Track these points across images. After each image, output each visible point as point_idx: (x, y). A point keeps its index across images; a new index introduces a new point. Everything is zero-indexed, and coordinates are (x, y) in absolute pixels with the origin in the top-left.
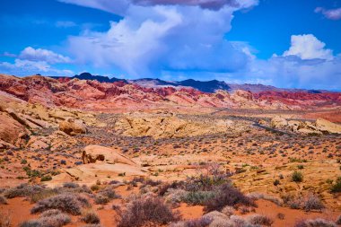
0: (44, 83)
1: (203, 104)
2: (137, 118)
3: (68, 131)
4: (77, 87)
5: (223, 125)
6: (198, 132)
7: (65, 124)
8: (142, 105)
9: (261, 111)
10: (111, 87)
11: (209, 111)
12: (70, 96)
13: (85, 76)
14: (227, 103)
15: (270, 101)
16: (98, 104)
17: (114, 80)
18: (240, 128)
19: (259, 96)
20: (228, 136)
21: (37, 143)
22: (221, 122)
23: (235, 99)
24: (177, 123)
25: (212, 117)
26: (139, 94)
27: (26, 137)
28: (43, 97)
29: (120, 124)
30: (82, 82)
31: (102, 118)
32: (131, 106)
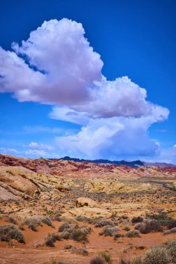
0: (45, 162)
1: (131, 174)
2: (96, 181)
3: (60, 189)
4: (62, 165)
5: (146, 186)
6: (132, 190)
7: (59, 185)
8: (98, 175)
9: (166, 178)
10: (81, 165)
11: (136, 178)
13: (67, 158)
14: (146, 173)
15: (171, 172)
16: (74, 174)
17: (82, 160)
18: (155, 188)
19: (164, 170)
20: (149, 193)
21: (44, 196)
22: (144, 185)
23: (152, 171)
24: (119, 185)
25: (138, 181)
26: (97, 168)
27: (38, 193)
28: (45, 170)
29: (87, 185)
30: (66, 162)
31: (77, 182)
32: (92, 175)
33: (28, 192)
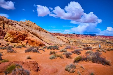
0: (69, 35)
1: (92, 38)
3: (75, 42)
4: (73, 35)
7: (74, 41)
8: (83, 38)
9: (103, 39)
10: (78, 35)
11: (94, 39)
12: (72, 37)
13: (74, 34)
14: (96, 38)
15: (104, 37)
16: (76, 38)
17: (78, 34)
18: (101, 42)
19: (102, 37)
21: (71, 43)
22: (97, 41)
23: (98, 37)
24: (91, 41)
26: (82, 36)
27: (69, 42)
28: (69, 37)
29: (81, 41)
30: (74, 35)
31: (78, 40)
32: (81, 38)
33: (67, 42)
